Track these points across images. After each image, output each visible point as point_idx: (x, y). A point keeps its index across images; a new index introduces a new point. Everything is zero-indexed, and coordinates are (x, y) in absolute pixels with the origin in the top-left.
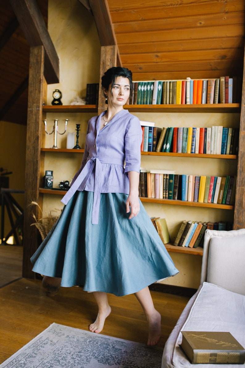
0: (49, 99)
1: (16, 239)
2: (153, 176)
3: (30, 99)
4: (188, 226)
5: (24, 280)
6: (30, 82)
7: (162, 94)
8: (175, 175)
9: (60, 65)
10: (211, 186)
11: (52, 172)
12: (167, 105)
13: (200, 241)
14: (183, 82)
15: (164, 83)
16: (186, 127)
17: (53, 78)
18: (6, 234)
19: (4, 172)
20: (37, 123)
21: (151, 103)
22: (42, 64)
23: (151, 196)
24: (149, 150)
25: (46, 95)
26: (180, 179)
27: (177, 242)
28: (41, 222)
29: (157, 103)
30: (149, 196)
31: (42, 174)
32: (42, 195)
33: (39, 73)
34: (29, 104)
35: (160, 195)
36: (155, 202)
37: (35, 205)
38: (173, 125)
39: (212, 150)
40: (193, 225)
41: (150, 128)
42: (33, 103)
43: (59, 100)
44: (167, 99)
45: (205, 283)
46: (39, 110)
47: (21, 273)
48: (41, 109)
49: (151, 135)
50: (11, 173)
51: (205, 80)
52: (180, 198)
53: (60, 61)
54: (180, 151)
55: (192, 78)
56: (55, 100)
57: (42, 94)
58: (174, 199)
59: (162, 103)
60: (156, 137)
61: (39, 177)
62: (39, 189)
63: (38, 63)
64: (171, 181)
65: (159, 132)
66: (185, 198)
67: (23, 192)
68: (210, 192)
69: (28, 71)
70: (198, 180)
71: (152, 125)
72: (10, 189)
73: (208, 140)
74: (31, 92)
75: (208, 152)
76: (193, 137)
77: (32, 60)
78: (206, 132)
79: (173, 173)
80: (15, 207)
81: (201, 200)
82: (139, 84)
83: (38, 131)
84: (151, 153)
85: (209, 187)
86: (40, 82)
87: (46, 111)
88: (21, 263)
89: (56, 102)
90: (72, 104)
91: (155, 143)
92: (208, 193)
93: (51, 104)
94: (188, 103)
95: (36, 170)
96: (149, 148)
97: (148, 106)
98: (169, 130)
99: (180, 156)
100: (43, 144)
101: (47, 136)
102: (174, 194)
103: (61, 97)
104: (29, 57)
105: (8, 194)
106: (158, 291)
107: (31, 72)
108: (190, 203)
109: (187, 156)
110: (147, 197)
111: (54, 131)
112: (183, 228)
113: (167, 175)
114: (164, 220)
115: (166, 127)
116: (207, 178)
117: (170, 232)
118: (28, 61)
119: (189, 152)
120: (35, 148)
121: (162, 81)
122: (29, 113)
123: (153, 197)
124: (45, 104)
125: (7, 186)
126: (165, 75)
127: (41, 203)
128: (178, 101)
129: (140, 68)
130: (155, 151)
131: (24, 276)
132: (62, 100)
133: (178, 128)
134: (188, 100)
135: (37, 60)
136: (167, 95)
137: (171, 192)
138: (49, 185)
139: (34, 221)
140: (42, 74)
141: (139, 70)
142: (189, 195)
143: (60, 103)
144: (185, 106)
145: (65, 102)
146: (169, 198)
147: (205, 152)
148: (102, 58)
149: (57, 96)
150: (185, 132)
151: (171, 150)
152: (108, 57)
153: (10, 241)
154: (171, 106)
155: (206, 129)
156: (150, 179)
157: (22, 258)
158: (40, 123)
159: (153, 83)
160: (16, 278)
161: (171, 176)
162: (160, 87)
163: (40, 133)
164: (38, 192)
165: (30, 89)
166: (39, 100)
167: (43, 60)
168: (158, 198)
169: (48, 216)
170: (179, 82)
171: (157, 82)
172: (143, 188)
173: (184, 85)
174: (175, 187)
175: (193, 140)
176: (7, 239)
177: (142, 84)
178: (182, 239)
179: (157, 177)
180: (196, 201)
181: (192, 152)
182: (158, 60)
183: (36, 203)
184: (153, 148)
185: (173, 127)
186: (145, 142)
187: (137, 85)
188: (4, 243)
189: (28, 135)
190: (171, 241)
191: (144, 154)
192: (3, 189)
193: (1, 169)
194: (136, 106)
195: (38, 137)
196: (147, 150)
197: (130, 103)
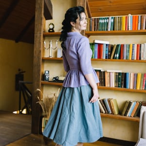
0: (47, 29)
1: (27, 111)
2: (108, 74)
3: (36, 29)
4: (130, 103)
5: (33, 135)
6: (36, 19)
7: (114, 24)
8: (122, 73)
10: (144, 79)
11: (49, 71)
12: (117, 31)
13: (138, 113)
14: (126, 17)
15: (114, 18)
16: (128, 44)
17: (49, 16)
18: (22, 107)
19: (21, 71)
20: (40, 43)
21: (107, 30)
22: (43, 8)
23: (107, 85)
24: (106, 58)
25: (45, 27)
26: (125, 75)
27: (124, 113)
28: (42, 101)
29: (111, 30)
31: (42, 73)
32: (43, 85)
33: (41, 14)
34: (35, 32)
35: (113, 85)
36: (110, 89)
37: (39, 91)
38: (120, 43)
39: (145, 57)
40: (133, 103)
41: (107, 45)
42: (38, 31)
43: (52, 29)
44: (117, 28)
45: (141, 139)
46: (41, 36)
47: (30, 131)
48: (42, 35)
49: (107, 49)
50: (24, 72)
51: (140, 16)
52: (125, 86)
54: (125, 59)
55: (132, 14)
56: (50, 29)
57: (43, 26)
58: (121, 87)
59: (114, 30)
60: (110, 50)
61: (41, 75)
62: (41, 82)
63: (41, 8)
64: (120, 76)
65: (112, 47)
66: (128, 86)
67: (32, 83)
68: (143, 83)
69: (35, 12)
70: (136, 75)
72: (24, 81)
73: (142, 51)
74: (37, 25)
75: (142, 59)
76: (133, 50)
77: (37, 6)
78: (141, 47)
79: (120, 71)
80: (27, 92)
81: (138, 88)
83: (40, 47)
84: (108, 59)
85: (143, 80)
86: (41, 19)
87: (45, 36)
88: (30, 125)
89: (51, 30)
90: (60, 31)
91: (109, 53)
92: (142, 83)
93: (48, 32)
94: (130, 29)
95: (39, 70)
96: (106, 56)
97: (105, 31)
98: (118, 45)
99: (125, 61)
100: (44, 55)
101: (46, 50)
102: (122, 84)
103: (53, 28)
104: (35, 5)
105: (23, 84)
106: (113, 143)
108: (131, 90)
109: (129, 61)
110: (105, 85)
111: (50, 47)
112: (127, 105)
113: (117, 73)
114: (115, 100)
115: (116, 44)
116: (142, 75)
117: (119, 108)
118: (35, 7)
119: (130, 59)
120: (39, 58)
121: (114, 17)
122: (35, 37)
123: (109, 86)
124: (44, 32)
125: (23, 80)
126: (115, 13)
127: (42, 89)
128: (124, 28)
129: (100, 9)
130: (110, 59)
131: (33, 132)
132: (54, 29)
133: (123, 45)
134: (130, 28)
135: (40, 6)
136: (117, 25)
137: (119, 83)
138: (47, 79)
140: (43, 15)
141: (99, 11)
142: (130, 85)
143: (53, 31)
144: (128, 32)
145: (56, 30)
146: (118, 86)
147: (140, 59)
149: (51, 27)
150: (128, 47)
151: (120, 58)
153: (24, 112)
154: (119, 32)
155: (141, 45)
156: (107, 76)
157: (31, 122)
158: (42, 43)
159: (108, 18)
160: (28, 134)
161: (119, 73)
162: (112, 21)
163: (41, 49)
165: (36, 23)
166: (41, 29)
168: (111, 86)
169: (46, 97)
170: (124, 17)
171: (110, 17)
172: (103, 81)
173: (127, 19)
174: (122, 80)
175: (133, 52)
176: (22, 111)
177: (101, 19)
178: (127, 112)
179: (111, 74)
180: (135, 88)
181: (132, 59)
182: (111, 4)
183: (39, 90)
184: (108, 57)
185: (120, 44)
186: (104, 53)
187: (98, 19)
188: (21, 113)
189: (35, 50)
190: (120, 113)
191: (103, 60)
192: (20, 82)
193: (19, 70)
194: (98, 32)
195: (40, 51)
196: (104, 58)
197: (95, 30)
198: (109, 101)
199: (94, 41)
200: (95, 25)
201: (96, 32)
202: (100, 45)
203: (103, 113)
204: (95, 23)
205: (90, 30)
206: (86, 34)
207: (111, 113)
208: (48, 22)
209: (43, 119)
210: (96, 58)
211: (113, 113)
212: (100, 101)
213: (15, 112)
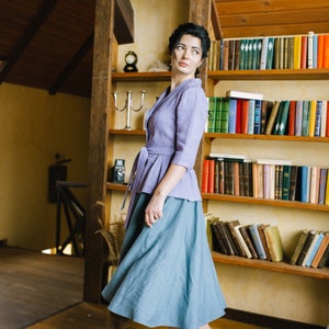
0: (121, 64)
1: (75, 248)
2: (260, 168)
3: (95, 65)
4: (310, 237)
5: (86, 305)
6: (95, 42)
7: (274, 54)
8: (293, 167)
9: (135, 19)
11: (124, 161)
12: (280, 70)
13: (327, 259)
14: (303, 38)
15: (276, 40)
16: (307, 100)
17: (125, 36)
18: (62, 241)
19: (61, 159)
20: (104, 96)
21: (258, 67)
22: (112, 18)
23: (258, 194)
24: (255, 132)
25: (116, 60)
26: (298, 172)
27: (295, 259)
29: (267, 68)
30: (256, 195)
31: (110, 164)
32: (110, 191)
33: (107, 30)
34: (94, 71)
35: (271, 194)
36: (263, 204)
37: (101, 206)
38: (289, 98)
40: (317, 236)
41: (257, 102)
42: (100, 70)
43: (133, 65)
44: (281, 62)
46: (107, 80)
47: (81, 294)
48: (109, 78)
49: (259, 112)
50: (69, 160)
52: (299, 198)
53: (135, 13)
54: (299, 134)
55: (315, 33)
56: (128, 65)
57: (112, 58)
58: (290, 199)
59: (273, 67)
60: (265, 114)
61: (106, 168)
62: (106, 184)
63: (107, 17)
64: (287, 175)
65: (270, 108)
66: (306, 198)
70: (324, 173)
71: (260, 97)
72: (68, 182)
74: (97, 56)
76: (318, 113)
77: (99, 13)
79: (289, 163)
80: (75, 205)
82: (242, 41)
83: (105, 106)
84: (259, 135)
86: (109, 42)
87: (115, 81)
88: (82, 281)
89: (130, 68)
90: (151, 71)
91: (263, 122)
93: (122, 71)
94: (311, 67)
95: (103, 159)
96: (256, 129)
97: (254, 71)
98: (283, 104)
99: (298, 140)
100: (113, 123)
101: (118, 113)
102: (291, 192)
103: (136, 62)
104: (94, 8)
105: (65, 188)
107: (97, 30)
108: (312, 205)
109: (310, 140)
110: (252, 195)
111: (126, 106)
112: (303, 240)
113: (280, 166)
114: (276, 228)
115: (280, 101)
117: (285, 247)
118: (94, 15)
119: (312, 135)
121: (274, 37)
122: (94, 82)
123: (261, 196)
124: (115, 71)
125: (65, 179)
126: (277, 28)
128: (297, 65)
129: (244, 21)
130: (264, 133)
131: (86, 299)
132: (137, 65)
133: (296, 102)
134: (310, 63)
135: (105, 13)
136: (281, 56)
137: (286, 190)
138: (119, 179)
139: (100, 228)
140: (112, 32)
141: (242, 23)
142: (311, 194)
143: (135, 70)
144: (307, 72)
145: (141, 68)
146: (283, 198)
148: (192, 8)
149: (131, 60)
150: (306, 107)
151: (287, 132)
152: (200, 7)
153: (68, 250)
154: (286, 72)
156: (257, 172)
157: (83, 274)
158: (109, 95)
159: (261, 41)
160: (76, 301)
161: (286, 168)
162: (271, 46)
163: (108, 110)
164: (105, 188)
165: (96, 51)
166: (107, 65)
167: (112, 13)
168: (267, 197)
169: (118, 220)
170: (298, 38)
171: (266, 39)
172: (247, 184)
173: (305, 42)
174: (292, 184)
175: (317, 119)
176: (63, 248)
177: (245, 42)
178: (301, 256)
179: (267, 168)
180: (322, 203)
181: (315, 135)
182: (269, 9)
183: (102, 204)
184: (261, 130)
185: (289, 100)
186: (250, 120)
187: (238, 44)
188: (60, 253)
189: (93, 112)
190: (286, 258)
191: (248, 137)
192: (58, 182)
193: (57, 156)
194: (238, 72)
195: (105, 115)
196: (252, 132)
197: (230, 68)
198: (262, 230)
199: (228, 92)
200: (230, 57)
201: (233, 72)
202: (241, 103)
203: (246, 257)
204: (230, 51)
205: (220, 67)
206: (209, 77)
207: (265, 257)
208: (123, 49)
209: (111, 268)
210: (233, 132)
211: (270, 259)
212: (240, 229)
213: (48, 252)
